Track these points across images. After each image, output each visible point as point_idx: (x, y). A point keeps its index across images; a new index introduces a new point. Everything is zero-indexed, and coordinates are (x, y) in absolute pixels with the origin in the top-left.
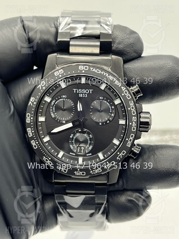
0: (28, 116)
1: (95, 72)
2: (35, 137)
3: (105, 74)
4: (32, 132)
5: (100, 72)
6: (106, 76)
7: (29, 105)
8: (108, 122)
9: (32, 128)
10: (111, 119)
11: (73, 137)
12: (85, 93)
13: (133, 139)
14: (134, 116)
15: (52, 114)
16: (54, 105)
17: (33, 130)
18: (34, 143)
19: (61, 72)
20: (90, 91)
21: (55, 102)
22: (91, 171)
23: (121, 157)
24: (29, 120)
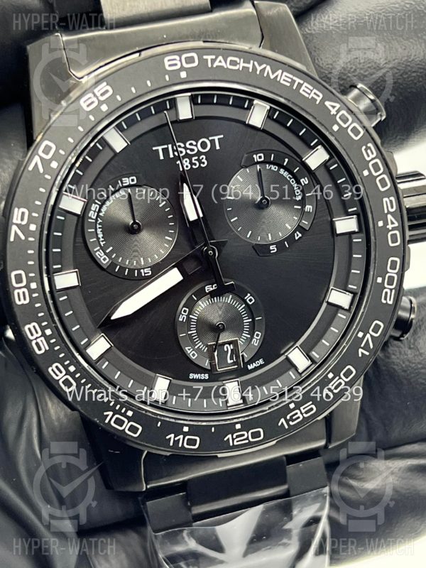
0: (19, 279)
1: (222, 67)
2: (60, 351)
3: (259, 68)
4: (44, 335)
5: (242, 64)
6: (265, 75)
7: (12, 239)
8: (298, 235)
9: (43, 319)
10: (305, 223)
11: (188, 316)
12: (199, 153)
13: (396, 273)
14: (387, 194)
15: (97, 254)
16: (96, 220)
17: (46, 327)
18: (61, 372)
19: (102, 95)
20: (212, 142)
21: (101, 207)
22: (283, 420)
23: (371, 346)
24: (24, 293)
